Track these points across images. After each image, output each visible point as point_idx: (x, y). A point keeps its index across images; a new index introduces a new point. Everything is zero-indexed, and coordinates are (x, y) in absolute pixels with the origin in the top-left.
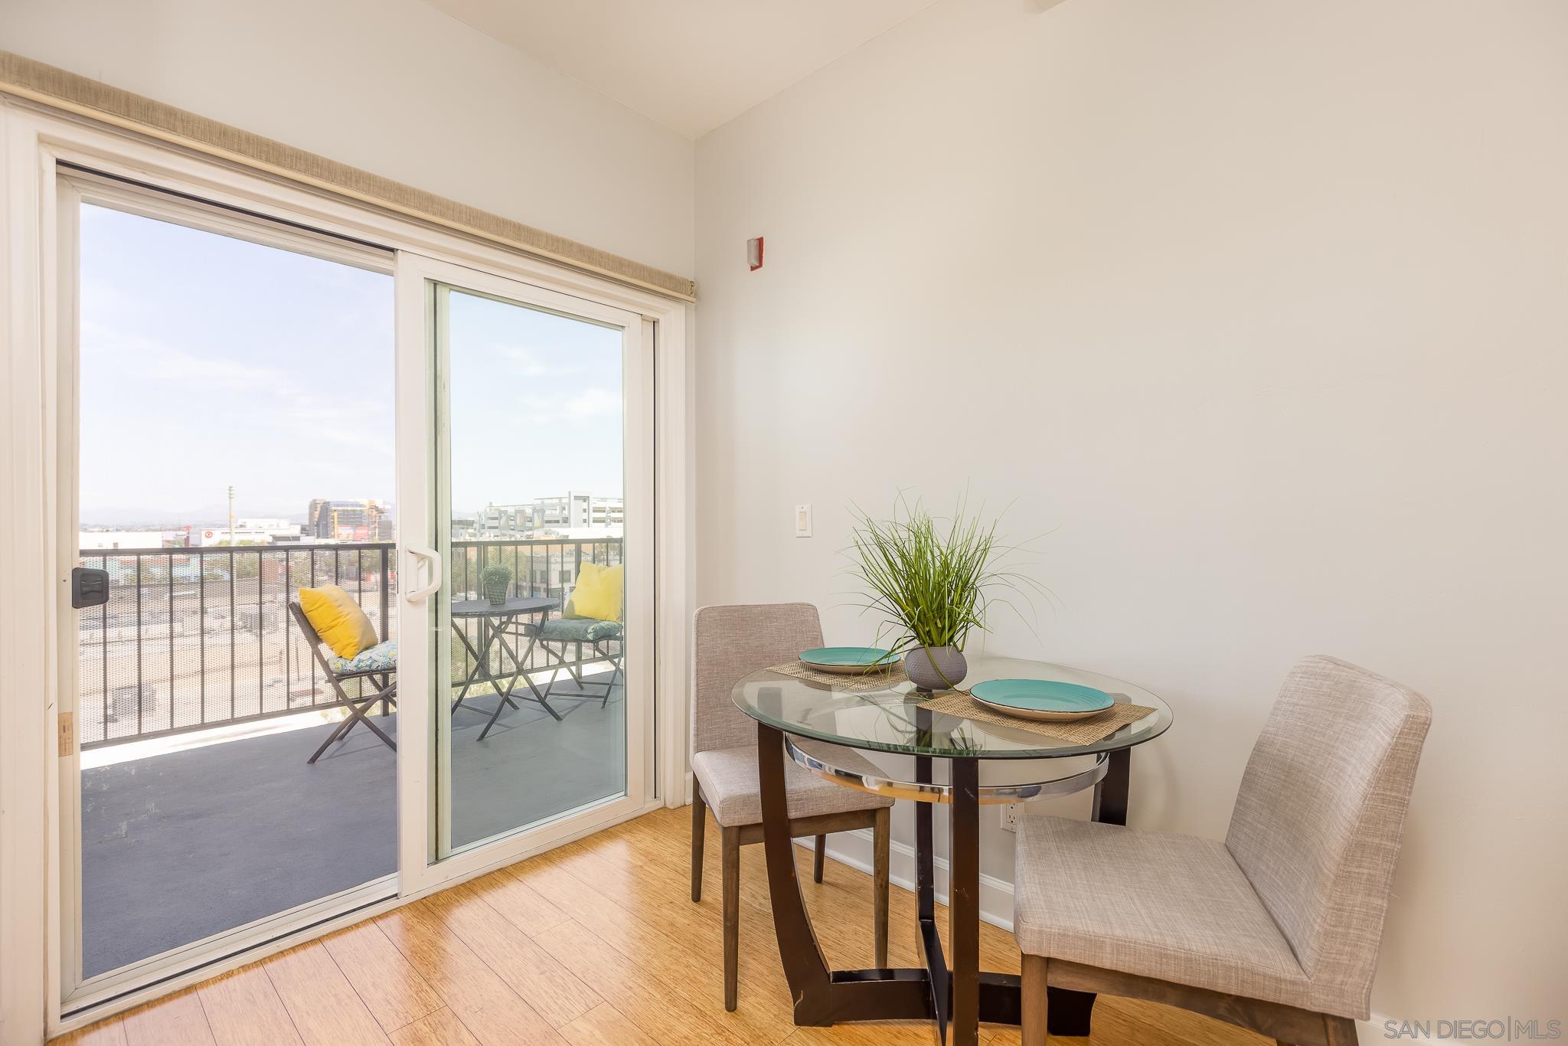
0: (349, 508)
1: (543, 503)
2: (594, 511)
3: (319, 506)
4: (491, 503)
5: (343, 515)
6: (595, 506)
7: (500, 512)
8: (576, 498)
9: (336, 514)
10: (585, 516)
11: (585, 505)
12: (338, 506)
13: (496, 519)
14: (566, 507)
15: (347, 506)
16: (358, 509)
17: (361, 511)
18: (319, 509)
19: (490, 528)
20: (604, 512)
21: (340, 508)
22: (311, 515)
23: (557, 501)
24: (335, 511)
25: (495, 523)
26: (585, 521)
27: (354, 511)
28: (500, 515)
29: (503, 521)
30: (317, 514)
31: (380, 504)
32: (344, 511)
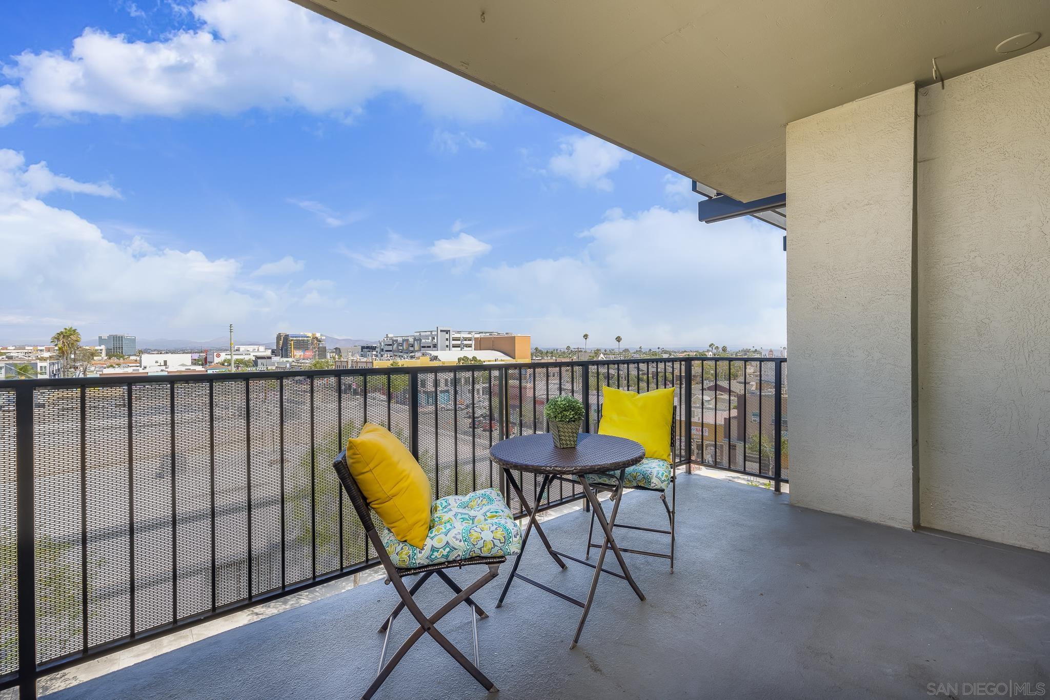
0: (300, 339)
1: (420, 334)
2: (453, 340)
3: (282, 337)
4: (387, 335)
5: (297, 343)
6: (453, 336)
7: (393, 341)
8: (441, 331)
9: (292, 342)
10: (447, 343)
11: (447, 336)
12: (293, 337)
13: (391, 345)
14: (436, 337)
15: (298, 337)
16: (306, 339)
17: (308, 340)
18: (282, 339)
19: (387, 351)
20: (460, 340)
21: (295, 339)
22: (278, 343)
23: (429, 333)
24: (292, 340)
25: (390, 348)
26: (447, 346)
27: (303, 340)
28: (393, 343)
29: (395, 346)
30: (281, 342)
31: (318, 335)
32: (297, 340)
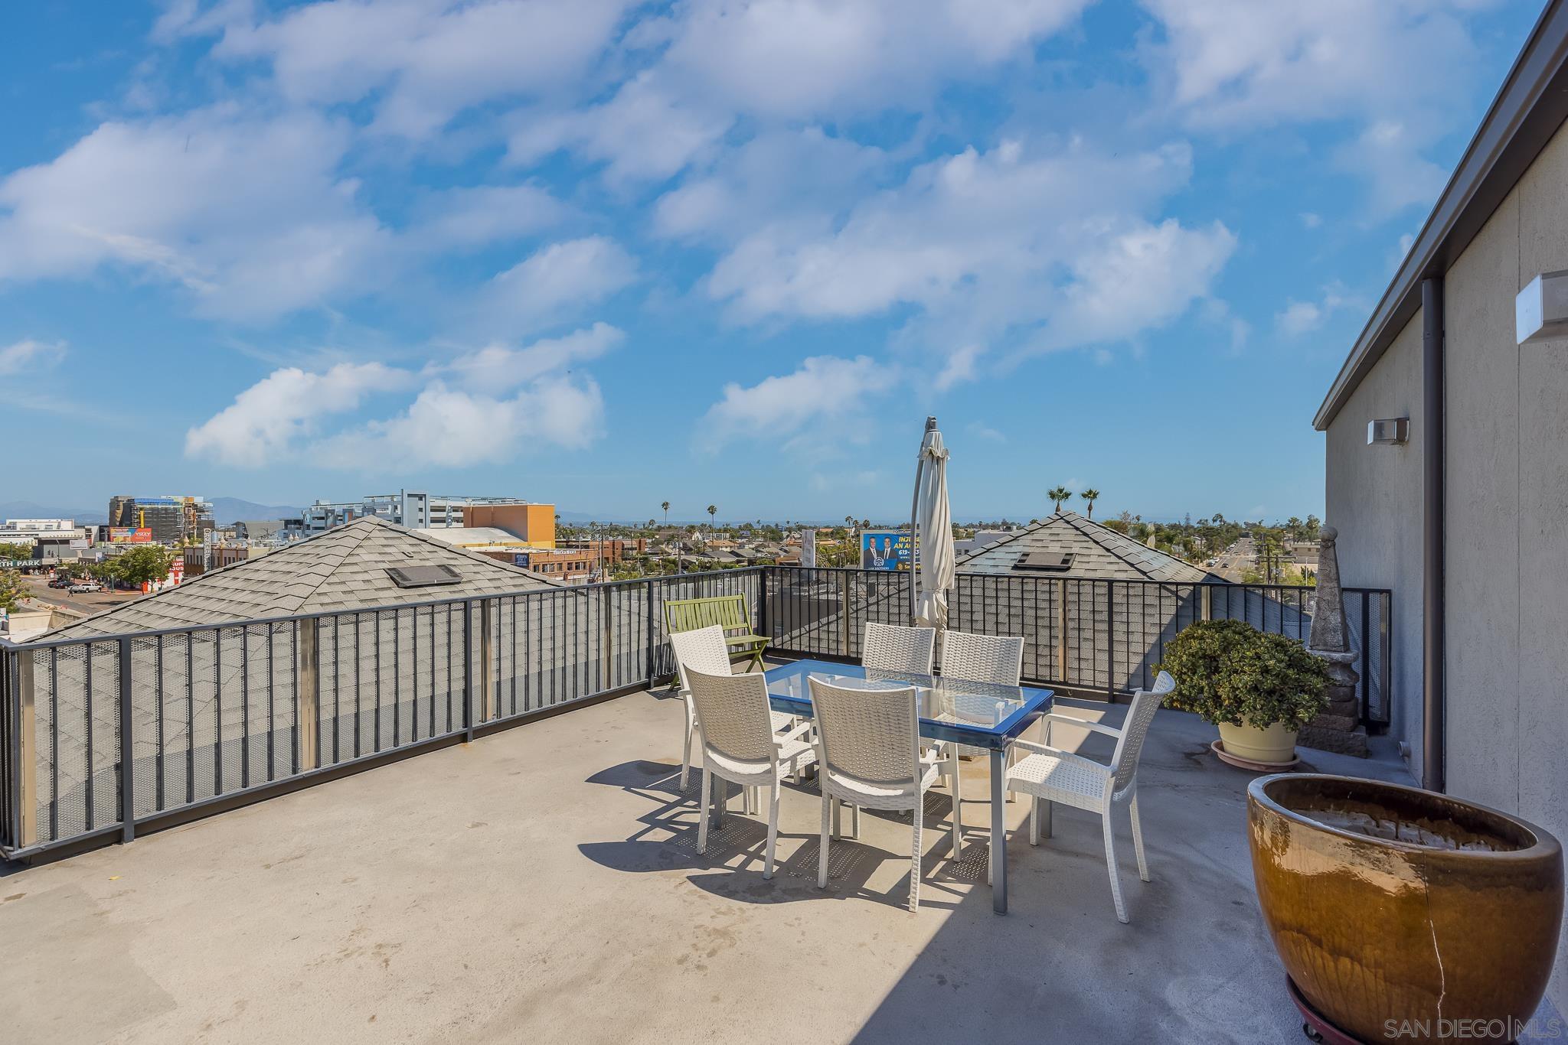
0: (160, 507)
1: (373, 501)
2: (432, 510)
3: (121, 504)
4: (317, 501)
5: (152, 514)
6: (432, 504)
7: (327, 512)
8: (409, 495)
9: (142, 513)
10: (421, 515)
11: (421, 504)
12: (145, 503)
13: (322, 518)
14: (399, 507)
15: (158, 503)
16: (172, 507)
17: (175, 509)
18: (121, 507)
19: (316, 528)
20: (444, 511)
21: (148, 506)
22: (112, 514)
23: (389, 499)
24: (141, 509)
25: (321, 524)
26: (421, 521)
27: (166, 509)
28: (327, 514)
29: (330, 520)
30: (119, 513)
31: (198, 500)
32: (152, 509)
